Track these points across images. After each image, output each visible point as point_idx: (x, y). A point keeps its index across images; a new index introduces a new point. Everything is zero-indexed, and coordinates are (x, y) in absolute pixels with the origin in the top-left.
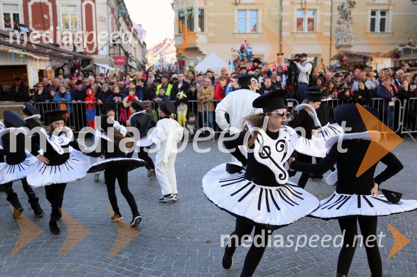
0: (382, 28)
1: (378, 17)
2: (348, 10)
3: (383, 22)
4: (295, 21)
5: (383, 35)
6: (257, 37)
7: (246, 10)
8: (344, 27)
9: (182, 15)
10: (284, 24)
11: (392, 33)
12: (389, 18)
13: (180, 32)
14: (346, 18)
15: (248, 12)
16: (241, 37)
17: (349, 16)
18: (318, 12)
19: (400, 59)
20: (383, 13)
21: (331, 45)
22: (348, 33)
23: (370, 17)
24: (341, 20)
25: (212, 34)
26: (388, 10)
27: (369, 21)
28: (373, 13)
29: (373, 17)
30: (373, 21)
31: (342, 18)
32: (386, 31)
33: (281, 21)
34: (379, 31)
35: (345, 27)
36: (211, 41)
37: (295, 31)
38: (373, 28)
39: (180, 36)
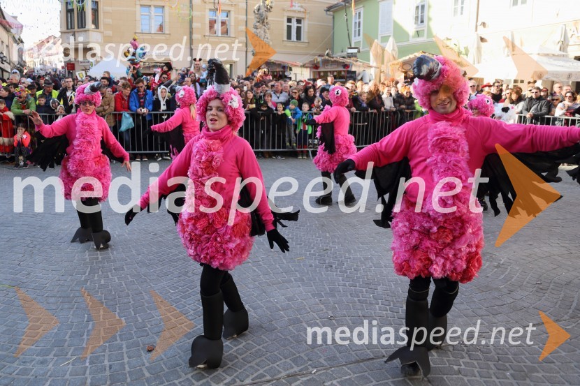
0: (299, 37)
1: (294, 25)
2: (264, 14)
3: (299, 29)
4: (207, 22)
5: (299, 45)
6: (164, 38)
7: (150, 6)
8: (260, 32)
9: (70, 7)
10: (195, 25)
11: (308, 43)
12: (305, 26)
13: (68, 29)
14: (263, 22)
15: (153, 8)
16: (145, 37)
17: (266, 21)
18: (232, 14)
19: (319, 70)
20: (299, 21)
21: (246, 52)
22: (266, 39)
23: (286, 24)
24: (258, 24)
25: (109, 33)
26: (303, 18)
27: (286, 28)
28: (289, 20)
29: (289, 24)
30: (289, 28)
31: (259, 22)
32: (302, 40)
33: (191, 22)
34: (295, 40)
35: (262, 32)
36: (107, 40)
37: (207, 33)
38: (289, 37)
39: (68, 33)
